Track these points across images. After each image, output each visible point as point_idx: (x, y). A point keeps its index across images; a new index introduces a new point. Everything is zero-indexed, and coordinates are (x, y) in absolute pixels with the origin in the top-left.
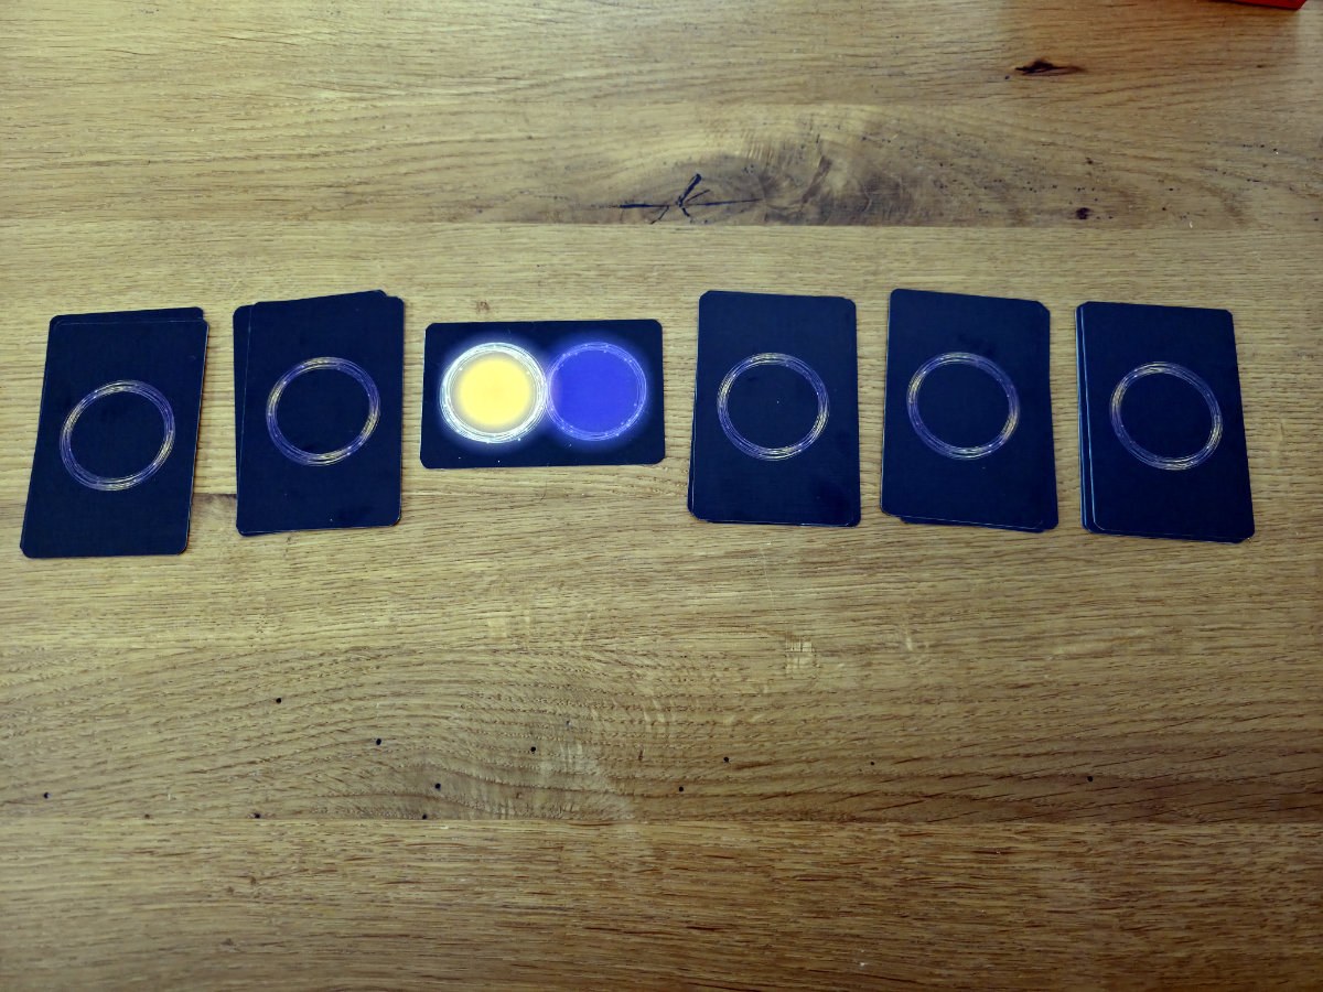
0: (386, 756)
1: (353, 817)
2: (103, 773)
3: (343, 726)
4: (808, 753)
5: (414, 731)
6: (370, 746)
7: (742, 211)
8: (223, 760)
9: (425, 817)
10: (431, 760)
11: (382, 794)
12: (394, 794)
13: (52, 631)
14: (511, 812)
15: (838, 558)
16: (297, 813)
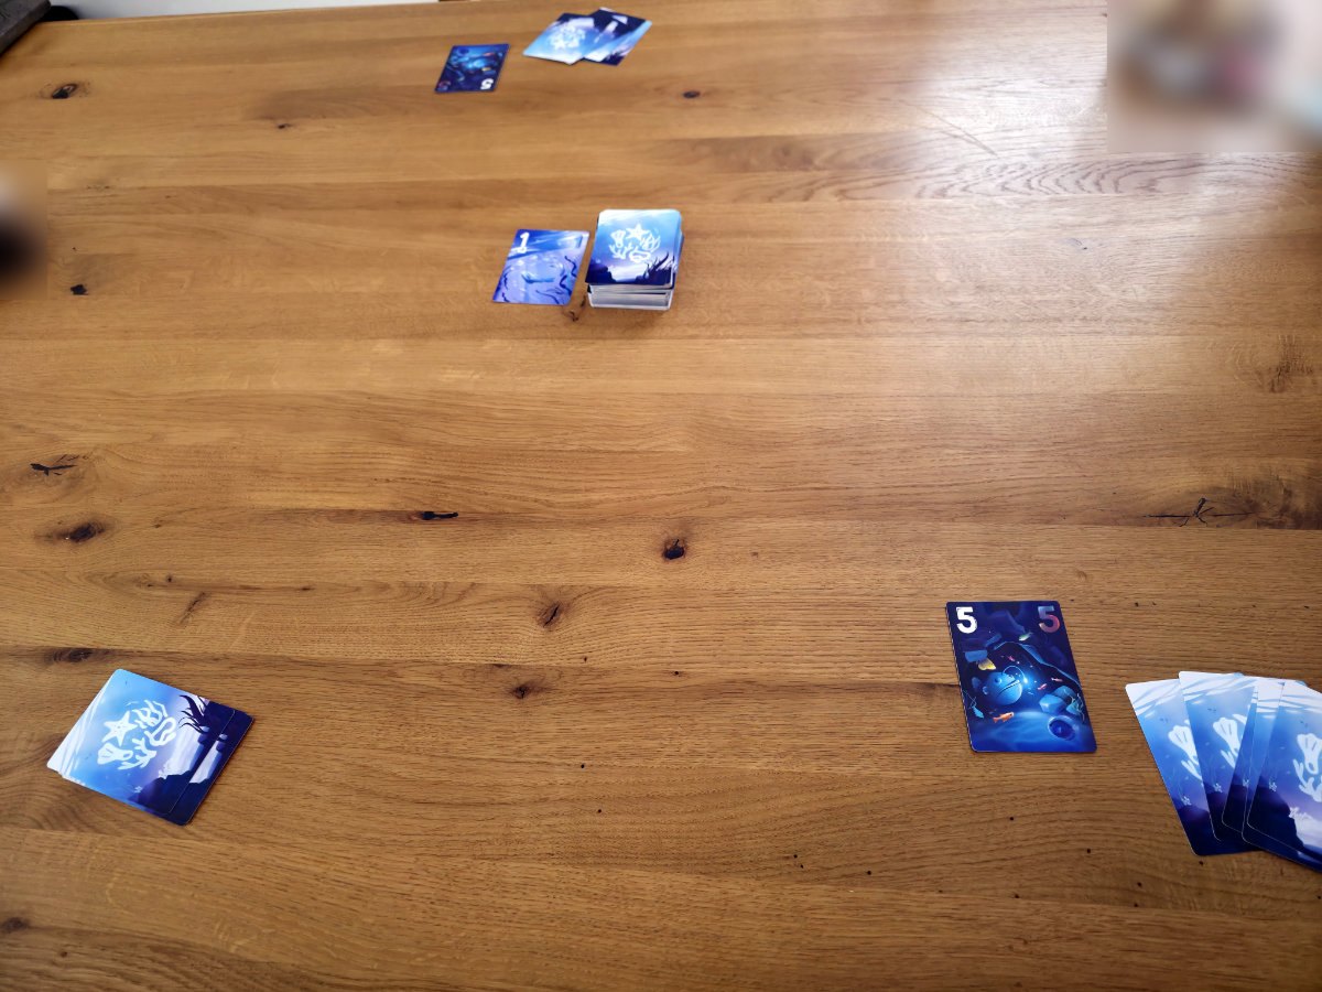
2: (904, 860)
3: (1061, 839)
5: (1113, 845)
6: (1084, 854)
7: (1241, 520)
8: (984, 857)
9: (1136, 906)
10: (1129, 866)
11: (1102, 887)
12: (1110, 888)
13: (850, 765)
14: (1198, 906)
16: (1044, 896)
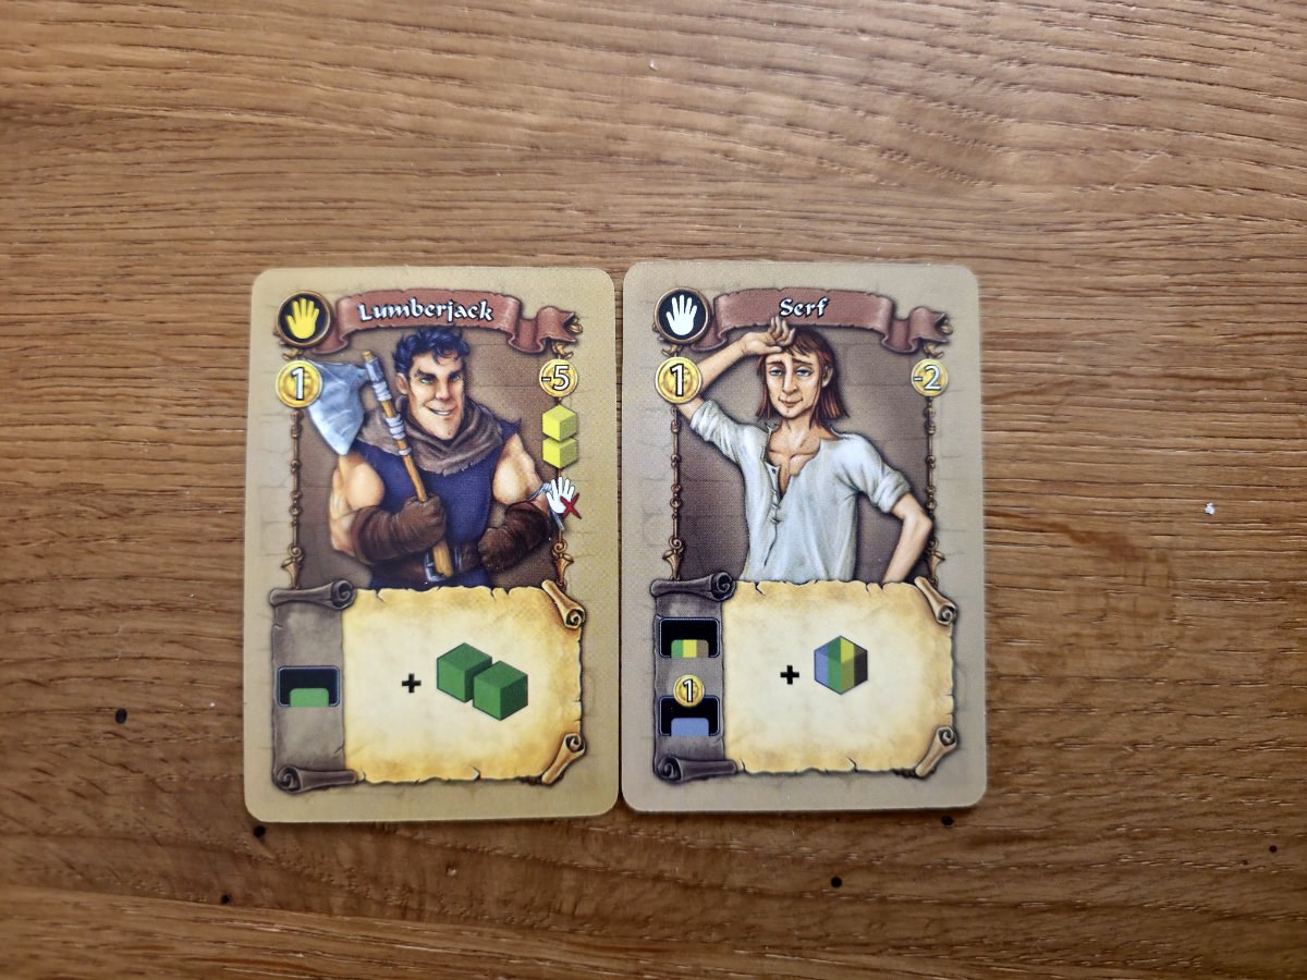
0: (137, 750)
1: (56, 884)
4: (1133, 819)
15: (1246, 371)
